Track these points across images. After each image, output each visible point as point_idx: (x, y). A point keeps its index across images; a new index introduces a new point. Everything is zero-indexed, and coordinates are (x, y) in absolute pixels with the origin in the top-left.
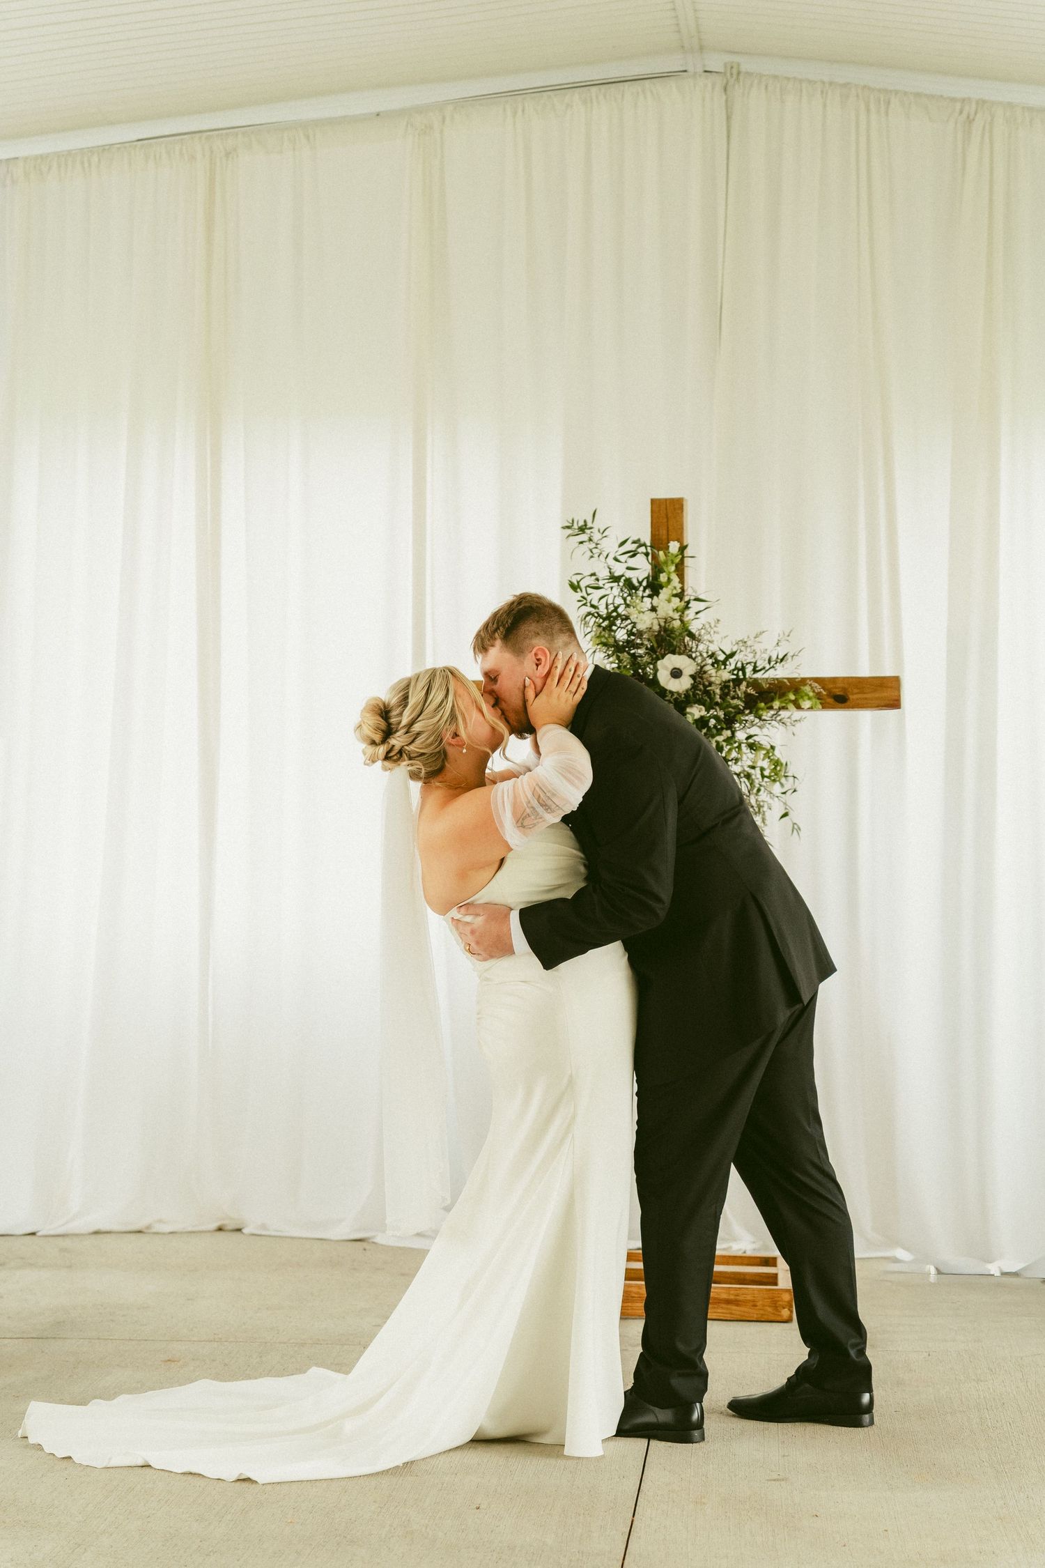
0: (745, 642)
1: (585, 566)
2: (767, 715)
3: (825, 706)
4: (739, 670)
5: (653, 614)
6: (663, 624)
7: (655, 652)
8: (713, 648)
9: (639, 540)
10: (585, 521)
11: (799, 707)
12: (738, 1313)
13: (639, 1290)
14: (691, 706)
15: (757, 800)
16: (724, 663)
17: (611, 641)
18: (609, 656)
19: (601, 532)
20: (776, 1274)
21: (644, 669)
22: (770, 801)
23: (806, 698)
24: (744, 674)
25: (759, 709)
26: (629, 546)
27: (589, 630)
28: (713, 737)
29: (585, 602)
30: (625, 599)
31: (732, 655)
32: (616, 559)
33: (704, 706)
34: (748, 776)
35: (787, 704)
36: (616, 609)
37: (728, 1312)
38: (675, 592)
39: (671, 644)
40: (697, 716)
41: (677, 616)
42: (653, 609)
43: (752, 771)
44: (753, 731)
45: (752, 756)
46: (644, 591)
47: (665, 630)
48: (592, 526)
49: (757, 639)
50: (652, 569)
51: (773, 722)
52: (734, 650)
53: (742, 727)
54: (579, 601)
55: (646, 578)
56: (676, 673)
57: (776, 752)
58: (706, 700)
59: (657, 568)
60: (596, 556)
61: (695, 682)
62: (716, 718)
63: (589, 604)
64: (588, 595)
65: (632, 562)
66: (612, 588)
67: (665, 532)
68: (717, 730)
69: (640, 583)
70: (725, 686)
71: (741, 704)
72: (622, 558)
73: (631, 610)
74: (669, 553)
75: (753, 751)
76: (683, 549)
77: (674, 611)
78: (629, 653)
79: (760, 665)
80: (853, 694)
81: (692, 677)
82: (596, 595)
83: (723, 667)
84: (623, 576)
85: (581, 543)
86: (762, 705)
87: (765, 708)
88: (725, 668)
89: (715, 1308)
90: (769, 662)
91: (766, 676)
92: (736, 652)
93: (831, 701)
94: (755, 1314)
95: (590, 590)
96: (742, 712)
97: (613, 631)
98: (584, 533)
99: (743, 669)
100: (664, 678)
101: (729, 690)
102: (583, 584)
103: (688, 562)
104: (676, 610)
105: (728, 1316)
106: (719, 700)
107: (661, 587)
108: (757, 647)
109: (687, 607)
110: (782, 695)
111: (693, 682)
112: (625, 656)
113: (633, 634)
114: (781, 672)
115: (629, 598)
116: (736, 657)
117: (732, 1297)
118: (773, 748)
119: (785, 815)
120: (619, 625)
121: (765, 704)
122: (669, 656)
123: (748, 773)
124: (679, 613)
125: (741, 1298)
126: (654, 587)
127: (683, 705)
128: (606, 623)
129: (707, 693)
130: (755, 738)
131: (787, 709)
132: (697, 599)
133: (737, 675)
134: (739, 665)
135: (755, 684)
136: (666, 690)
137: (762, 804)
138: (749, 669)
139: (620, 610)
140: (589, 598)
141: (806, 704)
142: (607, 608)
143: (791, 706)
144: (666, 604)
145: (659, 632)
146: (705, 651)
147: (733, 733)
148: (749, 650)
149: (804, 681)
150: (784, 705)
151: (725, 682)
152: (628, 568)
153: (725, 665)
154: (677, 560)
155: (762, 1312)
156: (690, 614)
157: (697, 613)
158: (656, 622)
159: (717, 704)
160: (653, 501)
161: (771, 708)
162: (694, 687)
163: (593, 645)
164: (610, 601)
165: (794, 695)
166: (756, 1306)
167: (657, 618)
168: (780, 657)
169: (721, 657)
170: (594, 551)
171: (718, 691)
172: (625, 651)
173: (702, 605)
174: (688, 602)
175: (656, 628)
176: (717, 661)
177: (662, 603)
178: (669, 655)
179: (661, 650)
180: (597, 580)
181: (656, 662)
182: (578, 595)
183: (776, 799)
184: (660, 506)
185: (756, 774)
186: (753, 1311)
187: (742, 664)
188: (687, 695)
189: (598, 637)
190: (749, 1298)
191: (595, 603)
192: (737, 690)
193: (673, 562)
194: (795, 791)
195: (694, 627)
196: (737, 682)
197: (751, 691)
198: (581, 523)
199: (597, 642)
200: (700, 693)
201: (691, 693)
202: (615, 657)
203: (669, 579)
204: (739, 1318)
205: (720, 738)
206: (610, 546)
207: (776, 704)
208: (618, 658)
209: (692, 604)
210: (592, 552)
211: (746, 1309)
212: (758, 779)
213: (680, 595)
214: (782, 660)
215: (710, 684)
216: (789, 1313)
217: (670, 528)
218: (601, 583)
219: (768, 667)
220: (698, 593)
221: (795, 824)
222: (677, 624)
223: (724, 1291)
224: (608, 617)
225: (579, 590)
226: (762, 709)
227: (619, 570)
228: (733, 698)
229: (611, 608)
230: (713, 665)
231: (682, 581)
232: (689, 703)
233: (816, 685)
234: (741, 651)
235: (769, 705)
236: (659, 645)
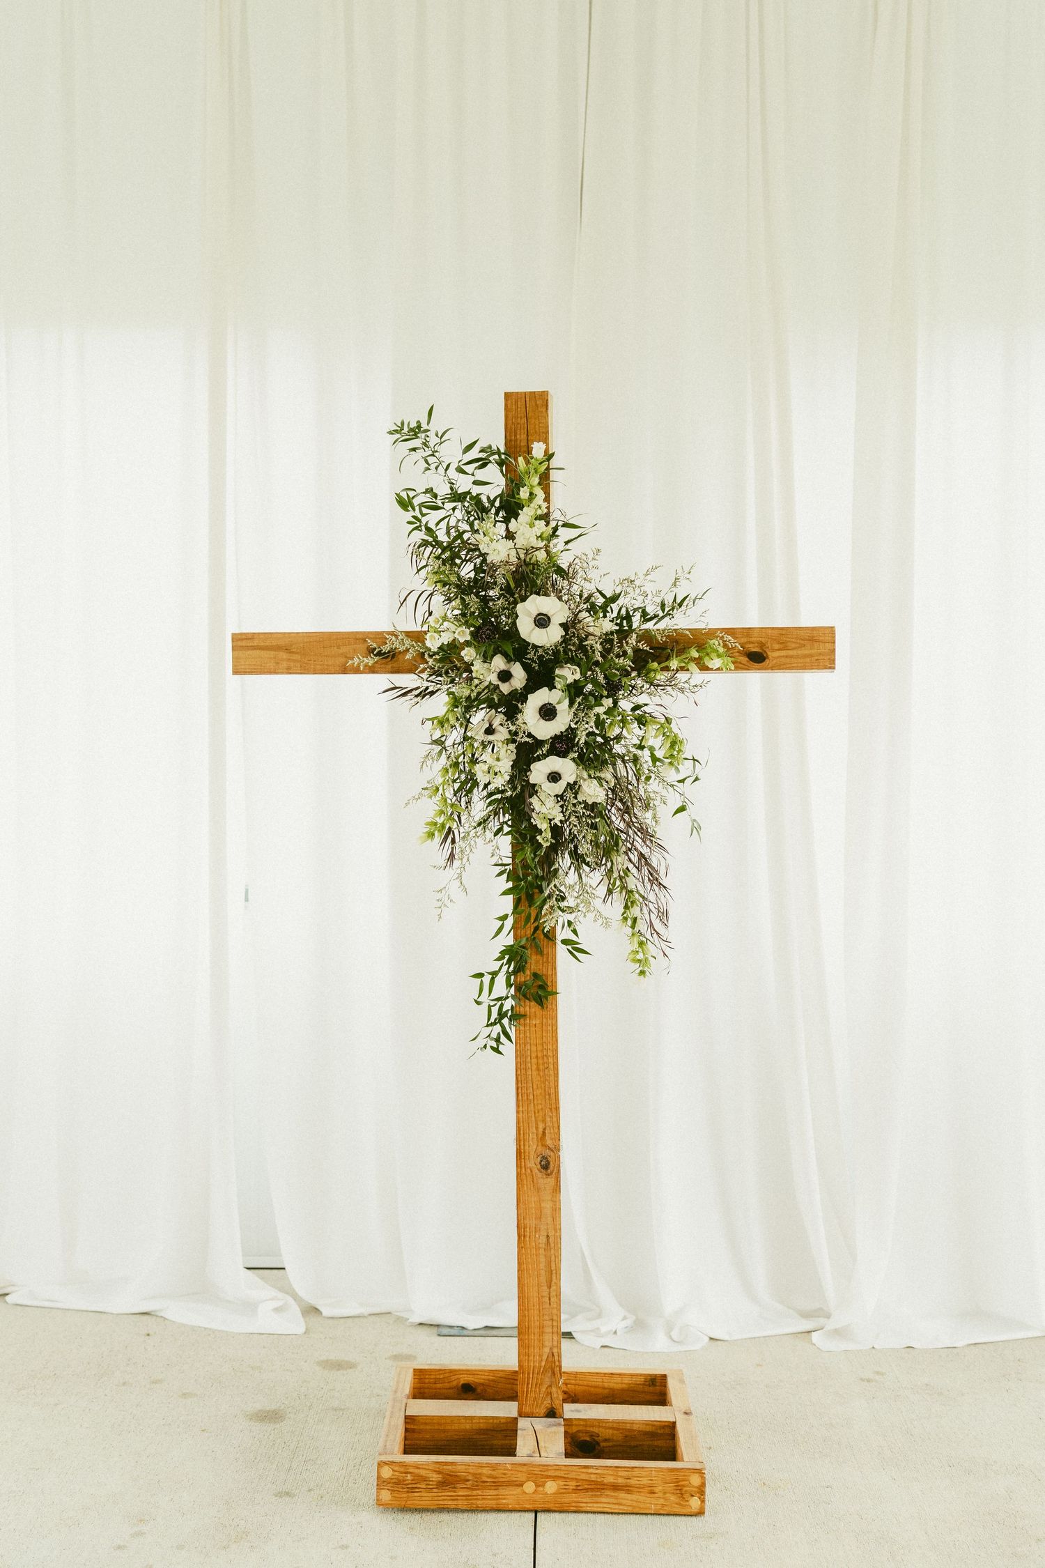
0: (631, 581)
1: (418, 480)
2: (661, 677)
3: (739, 667)
4: (623, 619)
5: (510, 544)
6: (522, 556)
7: (512, 595)
8: (589, 588)
9: (490, 447)
10: (418, 422)
11: (704, 668)
12: (629, 1503)
13: (493, 1472)
14: (562, 667)
15: (645, 791)
16: (604, 608)
17: (453, 579)
18: (450, 600)
19: (440, 436)
20: (674, 1423)
21: (496, 617)
22: (664, 792)
23: (713, 655)
24: (630, 624)
25: (650, 671)
26: (474, 454)
27: (423, 563)
28: (591, 708)
29: (418, 524)
30: (472, 525)
31: (614, 599)
32: (460, 470)
33: (579, 666)
34: (636, 760)
35: (687, 663)
36: (460, 535)
37: (615, 1501)
38: (539, 512)
39: (534, 583)
40: (570, 680)
41: (541, 544)
42: (510, 536)
43: (639, 752)
44: (642, 699)
45: (641, 733)
46: (497, 514)
47: (527, 564)
48: (428, 428)
49: (648, 577)
50: (507, 485)
51: (669, 688)
52: (617, 592)
53: (626, 694)
54: (409, 523)
55: (499, 495)
56: (542, 621)
57: (673, 725)
58: (582, 659)
59: (514, 482)
60: (433, 467)
61: (567, 634)
62: (595, 682)
63: (423, 528)
64: (423, 515)
65: (481, 475)
66: (454, 509)
67: (524, 437)
68: (596, 698)
69: (492, 503)
70: (607, 640)
71: (626, 663)
72: (469, 468)
73: (480, 537)
74: (532, 458)
75: (642, 727)
76: (549, 457)
77: (538, 537)
78: (477, 595)
79: (651, 610)
80: (773, 650)
81: (564, 626)
82: (432, 518)
83: (601, 615)
84: (469, 493)
85: (414, 450)
86: (655, 665)
87: (659, 669)
88: (605, 616)
89: (596, 1496)
90: (663, 606)
91: (661, 625)
92: (620, 594)
93: (744, 659)
94: (653, 1503)
95: (425, 511)
96: (628, 674)
97: (456, 564)
98: (417, 437)
99: (628, 617)
100: (526, 629)
101: (612, 644)
102: (416, 502)
103: (554, 475)
104: (540, 537)
105: (616, 1508)
106: (600, 659)
107: (521, 507)
108: (649, 588)
109: (554, 534)
110: (681, 652)
111: (564, 634)
112: (472, 600)
113: (484, 571)
114: (682, 621)
115: (476, 522)
116: (620, 602)
117: (620, 1481)
118: (668, 720)
119: (682, 809)
120: (463, 557)
121: (659, 664)
122: (533, 598)
123: (635, 755)
124: (545, 542)
125: (633, 1482)
126: (510, 507)
127: (551, 665)
128: (448, 554)
129: (582, 648)
130: (645, 708)
131: (688, 670)
132: (566, 525)
133: (620, 625)
134: (623, 612)
135: (646, 636)
136: (528, 644)
137: (652, 795)
138: (636, 619)
139: (466, 536)
140: (424, 520)
141: (715, 663)
142: (448, 533)
143: (693, 667)
144: (527, 529)
145: (518, 566)
146: (578, 593)
147: (615, 703)
148: (638, 591)
149: (712, 633)
150: (683, 665)
151: (606, 634)
152: (475, 483)
153: (605, 612)
154: (542, 468)
155: (662, 1501)
156: (557, 545)
157: (567, 543)
158: (513, 553)
159: (597, 663)
160: (508, 396)
161: (667, 669)
162: (565, 640)
163: (428, 585)
164: (452, 523)
165: (697, 651)
166: (654, 1493)
167: (516, 549)
168: (678, 601)
169: (600, 601)
170: (431, 460)
171: (599, 647)
172: (472, 593)
173: (573, 533)
174: (555, 529)
175: (514, 559)
176: (593, 605)
177: (521, 528)
178: (534, 596)
179: (520, 591)
180: (435, 496)
181: (515, 607)
182: (408, 516)
183: (670, 789)
184: (516, 402)
185: (645, 755)
186: (648, 1500)
187: (627, 611)
188: (556, 652)
189: (436, 573)
190: (645, 1481)
191: (432, 525)
192: (625, 644)
193: (536, 471)
194: (697, 779)
195: (564, 562)
196: (623, 634)
197: (643, 646)
198: (413, 425)
199: (435, 580)
200: (574, 649)
201: (562, 650)
202: (458, 601)
203: (531, 494)
204: (630, 1509)
205: (600, 710)
206: (451, 453)
207: (674, 664)
208: (463, 600)
209: (561, 531)
210: (427, 462)
211: (641, 1498)
212: (647, 762)
213: (546, 517)
214: (680, 605)
215: (589, 634)
216: (700, 1503)
217: (531, 431)
218: (439, 503)
219: (661, 614)
220: (568, 517)
221: (694, 820)
222: (541, 556)
223: (611, 1472)
224: (450, 546)
225: (410, 508)
226: (655, 671)
227: (464, 484)
228: (618, 656)
229: (453, 533)
230: (588, 611)
231: (547, 499)
232: (558, 662)
233: (730, 638)
234: (627, 593)
235: (663, 665)
236: (518, 585)
